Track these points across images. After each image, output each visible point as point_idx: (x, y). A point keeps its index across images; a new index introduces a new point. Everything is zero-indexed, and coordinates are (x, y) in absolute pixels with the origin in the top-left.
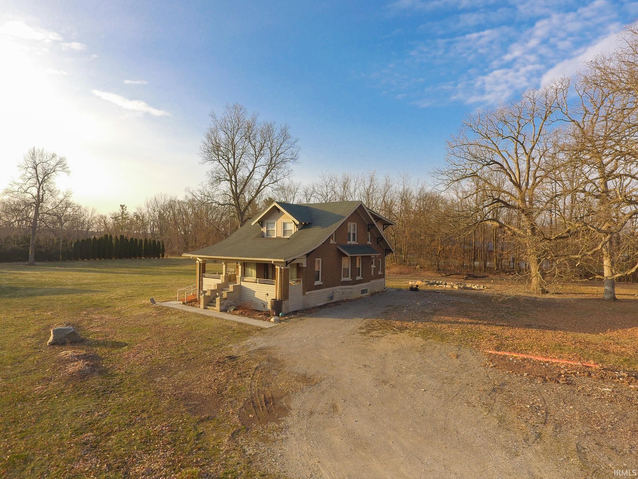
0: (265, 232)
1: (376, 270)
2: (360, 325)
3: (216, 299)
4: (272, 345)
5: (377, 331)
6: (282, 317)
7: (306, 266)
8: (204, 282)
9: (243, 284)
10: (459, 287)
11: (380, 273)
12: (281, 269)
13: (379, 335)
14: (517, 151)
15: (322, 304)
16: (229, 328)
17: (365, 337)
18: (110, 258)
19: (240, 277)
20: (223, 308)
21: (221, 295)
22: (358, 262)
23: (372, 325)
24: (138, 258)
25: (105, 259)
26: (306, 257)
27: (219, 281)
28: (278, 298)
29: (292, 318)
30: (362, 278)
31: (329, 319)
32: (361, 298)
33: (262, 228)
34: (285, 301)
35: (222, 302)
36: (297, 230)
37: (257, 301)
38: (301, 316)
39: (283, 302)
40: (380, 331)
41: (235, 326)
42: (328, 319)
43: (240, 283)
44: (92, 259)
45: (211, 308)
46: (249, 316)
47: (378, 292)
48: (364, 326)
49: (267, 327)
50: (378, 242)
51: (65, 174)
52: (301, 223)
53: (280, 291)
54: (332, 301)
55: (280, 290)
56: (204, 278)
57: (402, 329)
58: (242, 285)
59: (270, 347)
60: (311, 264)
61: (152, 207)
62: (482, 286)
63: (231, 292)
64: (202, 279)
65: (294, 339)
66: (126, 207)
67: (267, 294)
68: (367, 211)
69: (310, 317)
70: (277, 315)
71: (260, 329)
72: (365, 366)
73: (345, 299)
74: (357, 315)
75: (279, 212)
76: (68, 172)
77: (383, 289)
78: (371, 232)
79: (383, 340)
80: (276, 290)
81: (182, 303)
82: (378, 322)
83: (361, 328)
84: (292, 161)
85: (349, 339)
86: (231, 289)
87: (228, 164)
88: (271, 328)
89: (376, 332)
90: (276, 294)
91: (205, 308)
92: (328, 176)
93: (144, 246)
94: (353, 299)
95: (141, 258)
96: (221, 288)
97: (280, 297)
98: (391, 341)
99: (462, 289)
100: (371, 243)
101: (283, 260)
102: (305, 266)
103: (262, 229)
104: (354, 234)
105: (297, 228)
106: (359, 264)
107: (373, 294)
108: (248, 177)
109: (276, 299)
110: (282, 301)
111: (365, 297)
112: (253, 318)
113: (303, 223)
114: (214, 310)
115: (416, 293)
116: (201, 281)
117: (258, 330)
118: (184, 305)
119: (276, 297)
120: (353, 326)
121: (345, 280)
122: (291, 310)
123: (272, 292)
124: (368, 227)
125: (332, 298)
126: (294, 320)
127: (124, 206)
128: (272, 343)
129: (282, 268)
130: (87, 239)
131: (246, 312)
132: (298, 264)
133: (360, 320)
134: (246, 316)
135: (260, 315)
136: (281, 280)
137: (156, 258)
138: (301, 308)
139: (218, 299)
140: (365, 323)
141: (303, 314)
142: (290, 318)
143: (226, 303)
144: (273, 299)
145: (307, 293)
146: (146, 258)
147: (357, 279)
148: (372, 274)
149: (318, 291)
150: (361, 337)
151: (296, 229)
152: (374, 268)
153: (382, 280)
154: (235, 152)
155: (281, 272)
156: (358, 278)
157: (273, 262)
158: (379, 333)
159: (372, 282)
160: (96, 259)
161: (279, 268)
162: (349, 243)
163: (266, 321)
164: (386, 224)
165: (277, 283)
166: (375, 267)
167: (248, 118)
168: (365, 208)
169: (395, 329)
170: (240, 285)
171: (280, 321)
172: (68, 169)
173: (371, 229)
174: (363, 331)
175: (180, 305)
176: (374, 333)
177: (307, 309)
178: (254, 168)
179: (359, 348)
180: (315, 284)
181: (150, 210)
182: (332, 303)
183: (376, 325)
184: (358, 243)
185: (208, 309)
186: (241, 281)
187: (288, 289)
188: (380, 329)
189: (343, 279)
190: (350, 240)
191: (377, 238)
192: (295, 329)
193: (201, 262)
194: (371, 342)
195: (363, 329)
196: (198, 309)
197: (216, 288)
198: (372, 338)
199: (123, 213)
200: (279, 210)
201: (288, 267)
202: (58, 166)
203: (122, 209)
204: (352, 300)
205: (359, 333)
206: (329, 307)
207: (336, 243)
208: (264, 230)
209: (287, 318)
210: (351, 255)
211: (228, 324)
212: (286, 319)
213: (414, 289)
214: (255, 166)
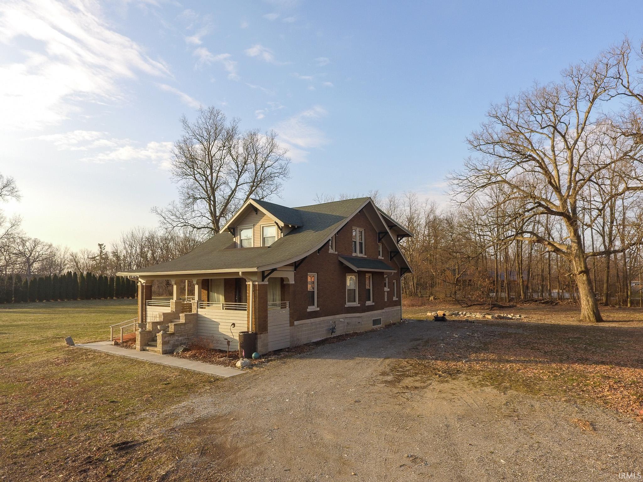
0: (239, 243)
1: (391, 294)
2: (381, 369)
3: (157, 334)
4: (223, 413)
5: (412, 378)
6: (256, 358)
7: (294, 283)
8: (148, 313)
9: (201, 312)
10: (492, 317)
11: (395, 299)
12: (254, 286)
13: (418, 384)
14: (554, 148)
15: (319, 339)
16: (161, 380)
17: (395, 390)
18: (75, 299)
19: (196, 301)
20: (168, 349)
21: (165, 329)
22: (367, 282)
23: (401, 367)
24: (108, 298)
25: (68, 300)
26: (293, 269)
27: (168, 310)
28: (250, 330)
29: (271, 360)
30: (374, 304)
31: (330, 361)
32: (373, 331)
33: (234, 237)
34: (262, 335)
35: (167, 339)
36: (282, 236)
37: (219, 336)
38: (286, 357)
39: (258, 336)
40: (418, 378)
41: (173, 376)
42: (328, 360)
43: (197, 311)
44: (53, 300)
45: (151, 348)
46: (205, 360)
47: (394, 324)
48: (388, 370)
49: (226, 376)
50: (391, 258)
51: (14, 199)
52: (286, 226)
53: (254, 320)
54: (334, 335)
55: (254, 317)
56: (148, 307)
57: (453, 374)
58: (199, 313)
59: (219, 417)
60: (301, 280)
61: (128, 243)
62: (519, 315)
63: (182, 324)
64: (146, 308)
65: (268, 398)
66: (105, 246)
67: (234, 324)
68: (377, 212)
69: (301, 358)
70: (248, 356)
71: (213, 381)
72: (415, 459)
73: (352, 332)
74: (373, 353)
75: (257, 214)
76: (18, 197)
77: (399, 320)
78: (383, 244)
79: (429, 394)
80: (248, 317)
81: (113, 343)
82: (407, 362)
83: (384, 374)
84: (281, 176)
85: (367, 395)
86: (182, 320)
87: (206, 182)
88: (233, 377)
89: (410, 379)
90: (248, 324)
91: (143, 350)
92: (323, 199)
93: (116, 284)
94: (363, 332)
95: (112, 298)
96: (168, 318)
97: (254, 329)
98: (444, 395)
99: (496, 318)
100: (383, 258)
101: (255, 270)
102: (292, 282)
103: (234, 239)
104: (361, 244)
105: (281, 232)
106: (369, 285)
107: (388, 326)
108: (230, 196)
109: (248, 332)
110: (256, 334)
111: (379, 329)
112: (210, 362)
113: (290, 226)
114: (155, 352)
115: (445, 324)
116: (144, 311)
117: (211, 382)
118: (116, 347)
119: (248, 328)
120: (370, 371)
121: (350, 306)
122: (272, 348)
123: (241, 322)
124: (379, 236)
125: (333, 330)
126: (274, 363)
127: (102, 245)
128: (225, 408)
129: (257, 283)
130: (46, 277)
131: (201, 354)
132: (282, 280)
133: (380, 360)
134: (200, 360)
135: (222, 357)
136: (254, 302)
137: (131, 298)
138: (288, 345)
139: (159, 335)
140: (389, 365)
141: (290, 354)
142: (268, 361)
143: (173, 340)
144: (242, 332)
145: (296, 323)
146: (118, 298)
147: (367, 305)
148: (386, 300)
149: (312, 320)
150: (387, 390)
151: (280, 234)
152: (388, 292)
153: (398, 308)
154: (212, 164)
155: (254, 291)
156: (368, 303)
157: (240, 273)
158: (417, 381)
159: (386, 310)
160: (57, 300)
161: (251, 283)
162: (354, 255)
163: (230, 367)
164: (402, 233)
165: (249, 307)
166: (389, 290)
167: (228, 125)
168: (375, 209)
169: (440, 373)
170: (197, 314)
171: (251, 366)
172: (18, 193)
173: (382, 239)
174: (389, 378)
175: (111, 346)
176: (408, 381)
177: (297, 347)
178: (237, 186)
179: (389, 413)
180: (308, 310)
181: (127, 246)
182: (334, 337)
183: (408, 368)
184: (366, 256)
185: (148, 350)
186: (198, 308)
187: (266, 317)
188: (416, 374)
189: (348, 304)
190: (355, 252)
191: (391, 252)
192: (272, 380)
193: (144, 284)
194: (408, 399)
195: (388, 375)
196: (133, 351)
197: (162, 319)
198: (408, 391)
199: (101, 252)
200: (256, 210)
201: (266, 282)
202: (6, 189)
203: (101, 248)
204: (361, 334)
205: (383, 382)
206: (329, 343)
207: (337, 253)
208: (237, 240)
209: (263, 360)
210: (358, 269)
211: (163, 373)
212: (262, 362)
213: (442, 319)
214: (237, 182)
